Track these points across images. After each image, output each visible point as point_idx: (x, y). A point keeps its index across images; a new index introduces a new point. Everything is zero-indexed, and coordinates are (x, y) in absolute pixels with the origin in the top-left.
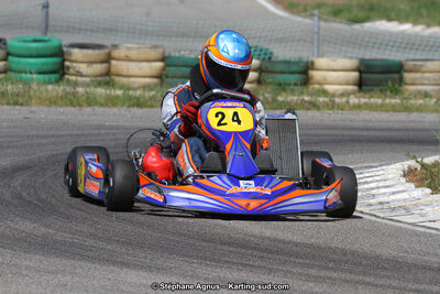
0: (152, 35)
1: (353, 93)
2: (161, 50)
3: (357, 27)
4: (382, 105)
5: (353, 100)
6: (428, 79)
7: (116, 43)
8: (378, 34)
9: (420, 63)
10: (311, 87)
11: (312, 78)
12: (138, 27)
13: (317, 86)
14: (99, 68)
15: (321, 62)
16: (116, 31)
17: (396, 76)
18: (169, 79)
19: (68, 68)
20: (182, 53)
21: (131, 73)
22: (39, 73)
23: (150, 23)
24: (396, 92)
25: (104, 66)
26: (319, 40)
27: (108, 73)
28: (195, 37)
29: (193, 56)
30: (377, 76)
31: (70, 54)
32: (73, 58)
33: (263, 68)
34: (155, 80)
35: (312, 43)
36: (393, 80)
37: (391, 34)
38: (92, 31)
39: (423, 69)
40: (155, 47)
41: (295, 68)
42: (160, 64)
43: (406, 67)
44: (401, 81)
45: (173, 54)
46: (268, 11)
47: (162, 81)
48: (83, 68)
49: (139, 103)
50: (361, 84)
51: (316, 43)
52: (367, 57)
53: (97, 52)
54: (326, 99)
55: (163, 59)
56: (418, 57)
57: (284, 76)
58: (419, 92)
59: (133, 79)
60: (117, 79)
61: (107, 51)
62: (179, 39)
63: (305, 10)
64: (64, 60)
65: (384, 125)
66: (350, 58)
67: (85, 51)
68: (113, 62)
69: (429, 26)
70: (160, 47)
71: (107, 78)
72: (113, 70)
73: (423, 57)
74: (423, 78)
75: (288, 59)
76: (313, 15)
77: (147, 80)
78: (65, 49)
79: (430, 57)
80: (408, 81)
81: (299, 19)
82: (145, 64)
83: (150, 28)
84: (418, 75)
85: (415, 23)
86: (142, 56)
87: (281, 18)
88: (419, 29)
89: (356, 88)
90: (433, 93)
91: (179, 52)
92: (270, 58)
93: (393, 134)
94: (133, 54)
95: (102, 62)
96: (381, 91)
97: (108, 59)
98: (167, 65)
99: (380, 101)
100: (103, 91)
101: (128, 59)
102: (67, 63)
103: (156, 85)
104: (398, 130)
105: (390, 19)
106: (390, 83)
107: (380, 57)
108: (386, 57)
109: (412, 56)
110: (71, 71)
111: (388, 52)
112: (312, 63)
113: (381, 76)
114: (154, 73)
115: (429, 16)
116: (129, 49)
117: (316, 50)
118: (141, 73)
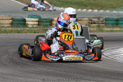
2: (11, 17)
6: (84, 23)
9: (82, 18)
11: (53, 23)
12: (4, 10)
15: (55, 19)
18: (13, 25)
20: (16, 17)
21: (3, 23)
23: (7, 9)
29: (19, 18)
33: (39, 21)
34: (10, 25)
35: (52, 14)
39: (83, 20)
41: (48, 21)
42: (11, 21)
43: (78, 20)
51: (53, 14)
55: (12, 19)
57: (46, 23)
59: (4, 25)
62: (15, 14)
70: (11, 16)
75: (46, 18)
77: (8, 25)
79: (84, 17)
82: (7, 21)
83: (7, 11)
84: (82, 22)
86: (6, 19)
91: (15, 17)
92: (41, 18)
94: (4, 18)
98: (13, 21)
101: (3, 19)
109: (79, 17)
112: (53, 19)
114: (10, 23)
116: (3, 17)
117: (53, 16)
118: (6, 23)
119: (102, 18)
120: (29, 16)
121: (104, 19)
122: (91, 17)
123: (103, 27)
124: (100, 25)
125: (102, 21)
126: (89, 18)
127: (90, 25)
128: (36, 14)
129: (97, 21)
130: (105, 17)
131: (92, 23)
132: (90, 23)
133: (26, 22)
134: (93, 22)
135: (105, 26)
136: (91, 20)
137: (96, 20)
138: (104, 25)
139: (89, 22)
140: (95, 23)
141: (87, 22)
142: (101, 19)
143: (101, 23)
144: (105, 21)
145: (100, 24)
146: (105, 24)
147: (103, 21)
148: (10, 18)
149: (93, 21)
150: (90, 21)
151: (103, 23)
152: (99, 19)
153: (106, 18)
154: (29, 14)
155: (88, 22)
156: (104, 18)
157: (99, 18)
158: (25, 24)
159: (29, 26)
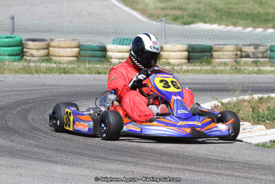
0: (72, 33)
1: (185, 64)
2: (77, 41)
3: (186, 27)
4: (201, 70)
5: (185, 68)
6: (226, 55)
7: (52, 38)
8: (198, 30)
9: (221, 46)
10: (161, 60)
11: (162, 56)
12: (64, 29)
13: (165, 60)
14: (43, 52)
15: (166, 47)
16: (52, 31)
17: (209, 54)
18: (82, 58)
19: (26, 52)
20: (89, 43)
21: (60, 55)
22: (9, 55)
23: (71, 27)
24: (209, 63)
25: (46, 51)
26: (165, 34)
27: (48, 55)
28: (96, 34)
29: (95, 45)
30: (198, 54)
31: (27, 44)
32: (29, 47)
34: (75, 58)
35: (161, 36)
36: (207, 56)
37: (205, 31)
38: (39, 32)
39: (224, 50)
40: (74, 40)
42: (78, 49)
43: (214, 49)
44: (211, 56)
45: (84, 44)
46: (137, 19)
47: (79, 58)
48: (34, 52)
49: (65, 72)
50: (189, 59)
51: (164, 36)
52: (192, 43)
53: (42, 43)
54: (170, 68)
55: (79, 47)
56: (220, 43)
58: (222, 63)
59: (62, 58)
60: (53, 58)
61: (47, 42)
62: (87, 35)
63: (158, 18)
64: (23, 48)
65: (201, 81)
66: (183, 44)
67: (35, 43)
68: (51, 49)
69: (227, 26)
71: (48, 57)
72: (51, 53)
73: (223, 43)
74: (223, 55)
76: (162, 20)
77: (70, 58)
78: (24, 42)
79: (227, 43)
80: (215, 57)
81: (155, 23)
82: (68, 49)
83: (71, 29)
84: (221, 53)
85: (219, 24)
86: (67, 44)
87: (145, 22)
88: (222, 27)
89: (186, 61)
90: (229, 63)
93: (206, 86)
94: (62, 44)
95: (44, 49)
96: (201, 62)
97: (48, 47)
98: (81, 50)
99: (199, 68)
100: (45, 64)
101: (59, 47)
102: (25, 50)
103: (75, 62)
104: (209, 84)
105: (205, 22)
106: (205, 58)
107: (199, 43)
108: (203, 43)
109: (217, 43)
110: (28, 54)
111: (203, 41)
113: (200, 54)
114: (74, 54)
115: (227, 20)
116: (60, 41)
117: (164, 40)
118: (67, 54)
119: (262, 46)
120: (114, 40)
121: (268, 47)
122: (241, 44)
123: (264, 64)
124: (259, 61)
125: (263, 53)
126: (236, 45)
127: (238, 60)
128: (130, 37)
129: (253, 53)
130: (269, 44)
131: (242, 57)
132: (239, 56)
133: (108, 53)
134: (244, 54)
135: (269, 62)
136: (241, 51)
137: (250, 50)
138: (266, 59)
139: (236, 55)
140: (248, 56)
141: (231, 53)
142: (261, 49)
143: (260, 55)
144: (269, 52)
145: (258, 58)
146: (270, 58)
147: (266, 52)
148: (75, 43)
149: (245, 52)
150: (239, 53)
151: (265, 55)
152: (256, 48)
153: (271, 46)
154: (114, 37)
155: (235, 53)
156: (266, 46)
157: (256, 46)
158: (105, 56)
159: (113, 61)
